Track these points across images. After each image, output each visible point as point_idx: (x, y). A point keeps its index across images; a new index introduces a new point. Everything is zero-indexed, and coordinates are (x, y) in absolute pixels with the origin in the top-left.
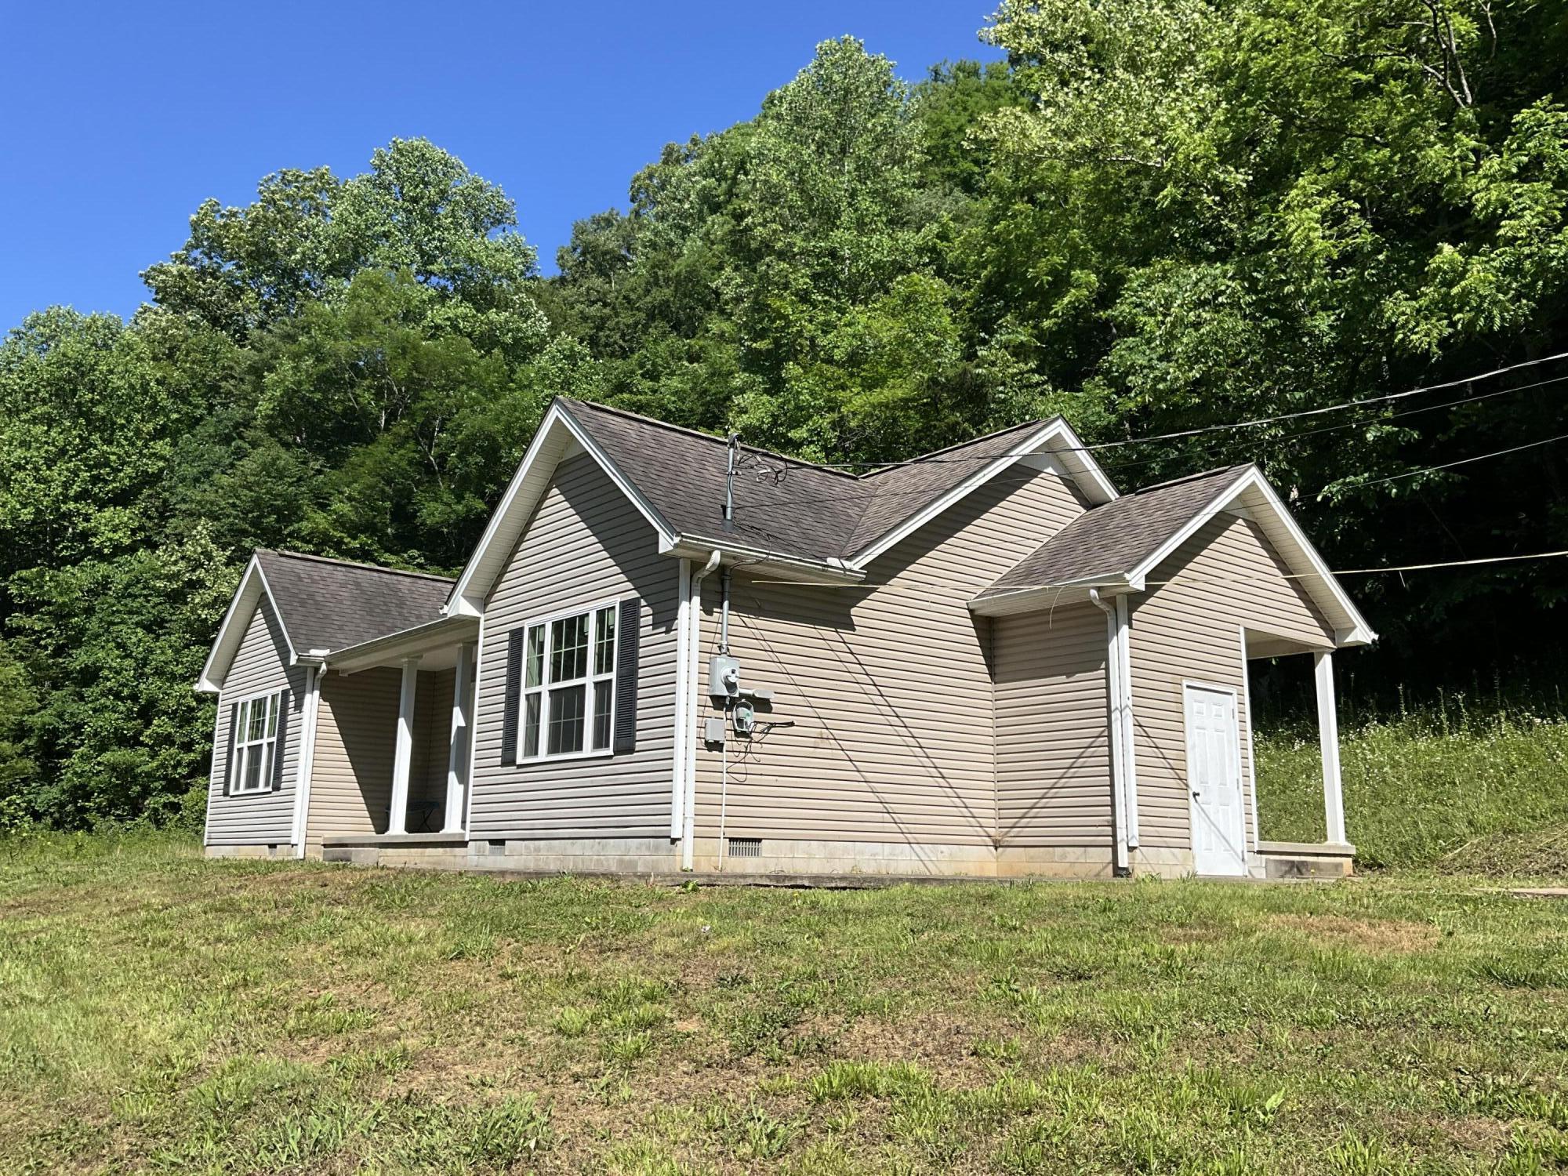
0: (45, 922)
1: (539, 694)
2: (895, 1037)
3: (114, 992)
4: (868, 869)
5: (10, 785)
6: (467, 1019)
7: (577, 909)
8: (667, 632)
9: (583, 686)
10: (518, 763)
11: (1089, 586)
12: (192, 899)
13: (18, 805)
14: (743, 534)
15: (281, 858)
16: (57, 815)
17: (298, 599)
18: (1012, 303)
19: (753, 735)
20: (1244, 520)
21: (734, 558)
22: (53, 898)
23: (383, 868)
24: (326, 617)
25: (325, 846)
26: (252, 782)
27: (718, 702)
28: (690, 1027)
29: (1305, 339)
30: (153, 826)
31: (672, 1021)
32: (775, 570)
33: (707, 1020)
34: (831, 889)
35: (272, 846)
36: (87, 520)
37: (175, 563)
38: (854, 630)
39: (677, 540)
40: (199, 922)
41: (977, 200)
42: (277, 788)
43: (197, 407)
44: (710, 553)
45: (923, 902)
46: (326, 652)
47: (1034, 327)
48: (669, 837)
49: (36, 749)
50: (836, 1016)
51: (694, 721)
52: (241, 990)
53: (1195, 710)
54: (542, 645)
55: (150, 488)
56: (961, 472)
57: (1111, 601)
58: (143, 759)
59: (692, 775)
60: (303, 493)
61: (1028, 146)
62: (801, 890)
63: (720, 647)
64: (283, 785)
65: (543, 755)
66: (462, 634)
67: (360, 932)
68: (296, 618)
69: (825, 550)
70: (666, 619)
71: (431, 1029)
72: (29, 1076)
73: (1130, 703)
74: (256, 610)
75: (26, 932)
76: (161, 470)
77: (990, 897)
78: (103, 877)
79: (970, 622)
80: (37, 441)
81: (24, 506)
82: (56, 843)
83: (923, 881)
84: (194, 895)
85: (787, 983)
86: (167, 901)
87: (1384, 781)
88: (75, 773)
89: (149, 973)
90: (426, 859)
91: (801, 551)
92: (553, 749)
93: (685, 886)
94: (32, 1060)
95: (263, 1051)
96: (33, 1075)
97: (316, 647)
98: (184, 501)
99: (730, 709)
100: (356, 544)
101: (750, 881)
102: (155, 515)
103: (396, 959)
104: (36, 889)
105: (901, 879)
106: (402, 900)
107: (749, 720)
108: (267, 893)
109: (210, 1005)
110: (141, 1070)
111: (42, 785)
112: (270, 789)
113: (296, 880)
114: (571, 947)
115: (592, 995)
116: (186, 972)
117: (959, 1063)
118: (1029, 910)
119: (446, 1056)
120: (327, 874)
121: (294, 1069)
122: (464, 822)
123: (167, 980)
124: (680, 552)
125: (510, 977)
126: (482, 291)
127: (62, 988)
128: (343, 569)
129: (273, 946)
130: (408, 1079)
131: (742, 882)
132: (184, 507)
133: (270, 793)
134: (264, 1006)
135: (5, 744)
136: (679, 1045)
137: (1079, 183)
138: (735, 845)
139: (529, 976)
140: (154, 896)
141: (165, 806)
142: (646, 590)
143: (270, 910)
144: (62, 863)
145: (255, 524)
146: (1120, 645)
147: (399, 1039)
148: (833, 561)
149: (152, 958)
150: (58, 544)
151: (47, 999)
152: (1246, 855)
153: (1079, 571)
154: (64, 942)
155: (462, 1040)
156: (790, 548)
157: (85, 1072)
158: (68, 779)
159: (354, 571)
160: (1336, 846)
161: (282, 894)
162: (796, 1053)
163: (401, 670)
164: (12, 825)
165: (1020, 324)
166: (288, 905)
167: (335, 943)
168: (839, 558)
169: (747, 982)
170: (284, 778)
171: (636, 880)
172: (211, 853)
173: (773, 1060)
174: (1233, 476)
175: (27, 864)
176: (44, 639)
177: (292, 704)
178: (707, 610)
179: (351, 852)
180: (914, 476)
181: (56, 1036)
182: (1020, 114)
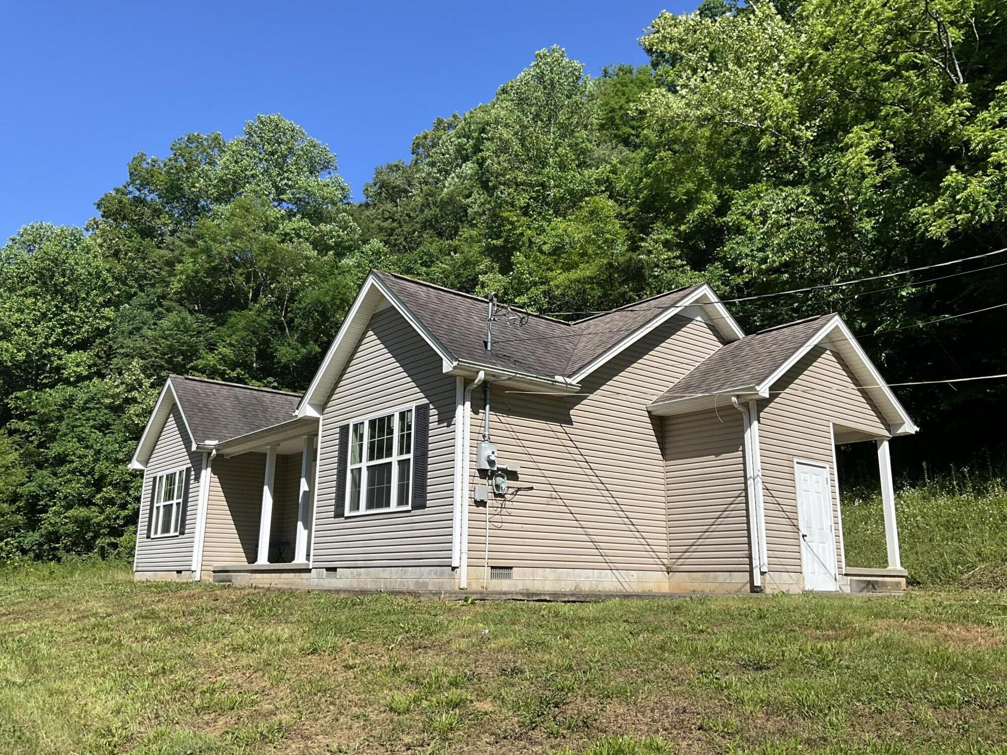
0: (26, 626)
1: (360, 469)
2: (638, 715)
3: (72, 678)
4: (586, 587)
5: (7, 532)
6: (323, 700)
7: (393, 618)
8: (448, 426)
9: (390, 463)
10: (346, 515)
11: (731, 394)
12: (127, 609)
13: (12, 544)
14: (499, 360)
15: (185, 581)
16: (37, 551)
17: (197, 407)
18: (660, 215)
19: (506, 496)
20: (830, 351)
21: (494, 376)
22: (32, 608)
23: (255, 588)
24: (215, 419)
25: (214, 572)
26: (166, 529)
27: (483, 473)
28: (486, 706)
29: (856, 235)
30: (100, 559)
31: (472, 702)
32: (520, 384)
33: (498, 702)
34: (565, 602)
35: (179, 572)
36: (60, 359)
37: (117, 387)
38: (572, 425)
39: (455, 363)
40: (130, 626)
41: (633, 152)
42: (182, 533)
43: (131, 287)
44: (478, 372)
45: (633, 613)
46: (216, 442)
47: (675, 230)
48: (450, 566)
49: (25, 508)
50: (591, 699)
51: (467, 487)
52: (161, 676)
53: (802, 478)
54: (362, 436)
55: (100, 339)
56: (641, 320)
57: (746, 405)
58: (95, 514)
59: (466, 523)
60: (200, 342)
61: (671, 114)
62: (545, 603)
63: (484, 436)
64: (186, 531)
65: (363, 510)
66: (309, 429)
67: (243, 633)
68: (196, 420)
69: (553, 371)
70: (447, 417)
71: (298, 707)
72: (9, 743)
73: (760, 474)
74: (169, 415)
75: (13, 633)
76: (108, 327)
77: (678, 608)
78: (66, 594)
79: (648, 420)
80: (28, 308)
81: (19, 351)
82: (37, 569)
83: (627, 596)
84: (128, 606)
85: (552, 673)
86: (109, 610)
87: (918, 526)
88: (51, 523)
89: (96, 663)
90: (282, 580)
91: (537, 372)
92: (370, 506)
93: (466, 600)
94: (12, 730)
95: (177, 723)
96: (13, 742)
97: (209, 439)
98: (122, 347)
99: (491, 478)
100: (234, 374)
101: (509, 597)
102: (104, 356)
103: (269, 654)
104: (21, 602)
105: (612, 595)
106: (270, 610)
107: (504, 486)
108: (177, 605)
109: (140, 687)
110: (90, 738)
111: (28, 531)
112: (177, 534)
113: (197, 596)
114: (393, 645)
115: (412, 682)
116: (122, 663)
117: (691, 736)
118: (708, 618)
119: (309, 727)
120: (218, 592)
121: (201, 739)
122: (308, 555)
123: (109, 669)
124: (458, 372)
125: (351, 668)
126: (315, 212)
127: (35, 674)
128: (227, 388)
129: (182, 644)
130: (284, 746)
131: (504, 597)
132: (122, 351)
133: (177, 536)
134: (177, 689)
135: (5, 505)
136: (480, 721)
137: (702, 138)
138: (495, 571)
139: (365, 667)
140: (100, 607)
141: (109, 544)
142: (434, 398)
143: (180, 617)
144: (39, 584)
145: (169, 361)
146: (753, 435)
147: (275, 715)
148: (558, 378)
149: (98, 652)
150: (40, 375)
151: (25, 682)
152: (838, 576)
153: (723, 384)
154: (38, 640)
155: (321, 716)
156: (530, 370)
157: (49, 740)
158: (45, 528)
159: (234, 389)
160: (895, 571)
161: (188, 605)
162: (569, 728)
163: (266, 454)
164: (8, 558)
165: (666, 228)
166: (191, 614)
167: (226, 642)
168: (563, 375)
169: (522, 672)
170: (187, 527)
171: (431, 596)
172: (138, 577)
173: (552, 733)
174: (823, 322)
175: (16, 584)
176: (31, 436)
177: (192, 477)
178: (475, 412)
179: (231, 576)
180: (608, 323)
181: (29, 712)
182: (665, 93)
